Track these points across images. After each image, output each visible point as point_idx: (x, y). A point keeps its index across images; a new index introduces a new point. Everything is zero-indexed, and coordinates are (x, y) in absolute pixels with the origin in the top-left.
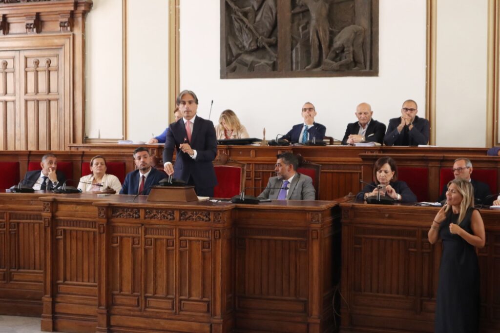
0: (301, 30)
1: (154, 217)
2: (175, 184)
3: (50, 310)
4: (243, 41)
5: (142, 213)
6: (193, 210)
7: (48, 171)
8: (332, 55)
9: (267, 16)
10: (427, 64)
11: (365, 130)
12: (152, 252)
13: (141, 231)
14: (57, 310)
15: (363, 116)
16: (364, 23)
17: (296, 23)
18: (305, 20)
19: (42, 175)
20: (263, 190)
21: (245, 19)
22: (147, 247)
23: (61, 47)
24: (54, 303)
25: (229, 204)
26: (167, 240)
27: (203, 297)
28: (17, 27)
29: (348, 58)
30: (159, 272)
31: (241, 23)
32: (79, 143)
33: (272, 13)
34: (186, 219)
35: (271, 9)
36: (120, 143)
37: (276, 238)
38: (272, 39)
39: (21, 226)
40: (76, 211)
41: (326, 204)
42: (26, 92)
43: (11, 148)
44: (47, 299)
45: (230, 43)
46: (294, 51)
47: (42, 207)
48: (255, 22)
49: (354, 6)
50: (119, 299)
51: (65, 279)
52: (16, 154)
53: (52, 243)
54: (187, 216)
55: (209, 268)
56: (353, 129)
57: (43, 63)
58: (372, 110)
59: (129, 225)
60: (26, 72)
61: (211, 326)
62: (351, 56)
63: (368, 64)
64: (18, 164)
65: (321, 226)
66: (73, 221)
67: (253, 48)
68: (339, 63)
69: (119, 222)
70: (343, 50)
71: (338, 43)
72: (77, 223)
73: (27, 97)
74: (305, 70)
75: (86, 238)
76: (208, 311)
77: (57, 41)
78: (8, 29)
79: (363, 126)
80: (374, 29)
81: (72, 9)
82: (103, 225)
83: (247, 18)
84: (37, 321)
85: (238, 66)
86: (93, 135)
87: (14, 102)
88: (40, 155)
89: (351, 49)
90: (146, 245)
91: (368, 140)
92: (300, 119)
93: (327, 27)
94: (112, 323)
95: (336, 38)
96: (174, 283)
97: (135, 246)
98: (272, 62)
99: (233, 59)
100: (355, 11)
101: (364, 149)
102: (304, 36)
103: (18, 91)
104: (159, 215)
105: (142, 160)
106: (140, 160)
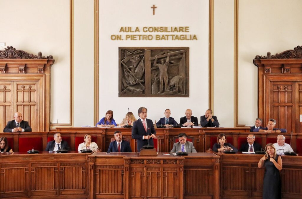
0: (155, 77)
1: (151, 163)
4: (129, 81)
6: (169, 160)
8: (169, 88)
9: (141, 70)
10: (209, 93)
11: (190, 120)
12: (150, 178)
13: (145, 169)
17: (153, 74)
18: (157, 73)
21: (130, 71)
22: (148, 176)
23: (37, 80)
26: (157, 172)
29: (176, 89)
31: (129, 73)
33: (143, 69)
35: (142, 67)
39: (66, 169)
40: (105, 161)
42: (17, 101)
45: (124, 81)
46: (153, 86)
48: (134, 73)
49: (178, 68)
51: (100, 192)
52: (41, 134)
53: (94, 176)
54: (167, 162)
55: (177, 183)
57: (27, 88)
58: (192, 112)
59: (139, 167)
60: (17, 92)
62: (178, 88)
63: (185, 92)
66: (104, 166)
67: (134, 84)
68: (172, 91)
69: (134, 165)
71: (172, 83)
72: (106, 166)
73: (18, 104)
74: (157, 94)
77: (36, 78)
78: (8, 70)
79: (189, 118)
80: (187, 78)
81: (46, 63)
82: (127, 167)
83: (131, 71)
85: (127, 91)
86: (54, 122)
87: (10, 106)
89: (178, 85)
93: (167, 75)
95: (171, 81)
96: (161, 191)
97: (142, 176)
98: (142, 90)
99: (125, 88)
100: (178, 70)
101: (199, 129)
102: (157, 79)
103: (12, 100)
104: (154, 162)
105: (118, 137)
106: (117, 137)
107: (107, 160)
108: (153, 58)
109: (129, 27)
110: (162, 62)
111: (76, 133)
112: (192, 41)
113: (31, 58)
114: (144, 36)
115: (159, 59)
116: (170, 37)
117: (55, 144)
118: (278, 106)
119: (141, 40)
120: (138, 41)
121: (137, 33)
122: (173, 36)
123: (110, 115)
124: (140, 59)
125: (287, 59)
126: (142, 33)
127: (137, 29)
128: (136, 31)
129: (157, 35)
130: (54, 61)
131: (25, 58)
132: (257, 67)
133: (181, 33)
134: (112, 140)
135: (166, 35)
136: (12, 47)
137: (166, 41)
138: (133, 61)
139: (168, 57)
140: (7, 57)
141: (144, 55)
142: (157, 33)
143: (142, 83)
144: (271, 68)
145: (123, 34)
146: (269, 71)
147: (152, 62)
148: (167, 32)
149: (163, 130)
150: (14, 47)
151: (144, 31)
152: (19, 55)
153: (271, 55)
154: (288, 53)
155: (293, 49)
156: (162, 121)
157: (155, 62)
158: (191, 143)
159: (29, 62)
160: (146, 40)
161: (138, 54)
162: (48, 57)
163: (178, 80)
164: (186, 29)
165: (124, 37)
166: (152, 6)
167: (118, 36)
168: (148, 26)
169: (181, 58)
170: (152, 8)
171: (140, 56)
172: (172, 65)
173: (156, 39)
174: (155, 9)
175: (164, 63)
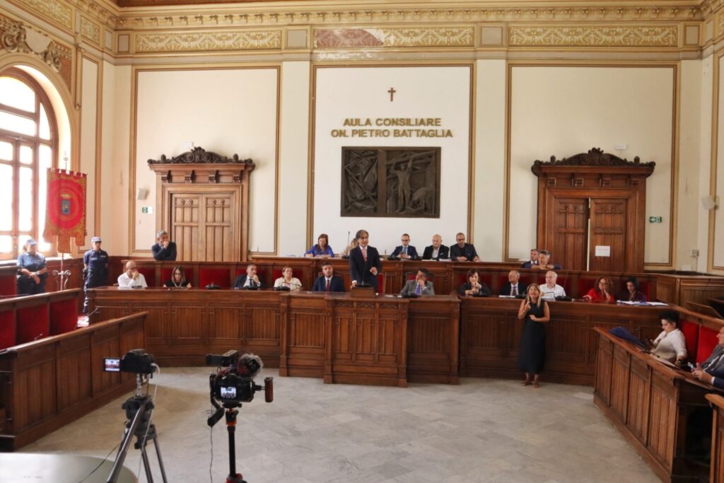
0: (392, 189)
1: (363, 306)
3: (285, 363)
4: (356, 194)
5: (355, 305)
6: (386, 303)
8: (412, 204)
9: (372, 179)
11: (438, 251)
12: (361, 327)
13: (354, 315)
14: (290, 363)
15: (436, 242)
16: (431, 186)
17: (389, 184)
19: (248, 278)
22: (358, 324)
23: (232, 193)
26: (371, 320)
27: (394, 352)
28: (202, 179)
29: (421, 206)
30: (366, 339)
31: (355, 183)
33: (375, 178)
34: (384, 308)
35: (374, 175)
38: (374, 194)
39: (254, 311)
42: (206, 221)
44: (283, 357)
45: (348, 194)
46: (388, 201)
48: (363, 182)
50: (339, 356)
51: (295, 344)
52: (228, 264)
53: (287, 322)
55: (398, 336)
56: (429, 251)
57: (219, 203)
58: (442, 239)
59: (346, 311)
60: (207, 208)
61: (398, 370)
62: (423, 205)
63: (433, 211)
64: (229, 271)
66: (301, 309)
67: (362, 198)
68: (416, 209)
69: (340, 310)
70: (419, 202)
71: (416, 198)
72: (304, 310)
73: (207, 224)
74: (394, 213)
75: (309, 319)
76: (396, 361)
77: (232, 189)
78: (195, 179)
79: (436, 248)
80: (437, 191)
81: (243, 169)
82: (330, 311)
83: (358, 180)
84: (276, 370)
85: (352, 209)
86: (254, 249)
87: (197, 226)
89: (424, 201)
93: (409, 188)
94: (334, 370)
95: (415, 194)
96: (375, 345)
97: (350, 324)
98: (373, 207)
99: (349, 204)
100: (425, 179)
101: (447, 263)
103: (200, 220)
104: (366, 306)
105: (328, 270)
106: (326, 270)
107: (305, 301)
108: (390, 162)
109: (356, 120)
110: (403, 167)
111: (274, 265)
112: (444, 138)
113: (224, 162)
114: (377, 131)
115: (398, 164)
116: (414, 134)
117: (246, 278)
118: (565, 233)
119: (374, 138)
120: (369, 138)
121: (368, 127)
122: (418, 131)
123: (324, 239)
124: (371, 164)
125: (578, 166)
126: (375, 127)
127: (368, 122)
128: (366, 125)
129: (395, 131)
130: (253, 167)
131: (217, 162)
132: (536, 178)
133: (430, 127)
134: (320, 275)
135: (408, 130)
136: (200, 148)
137: (409, 138)
138: (362, 166)
139: (411, 161)
140: (194, 162)
141: (376, 159)
142: (395, 127)
143: (373, 197)
144: (557, 179)
145: (349, 129)
146: (554, 183)
147: (388, 167)
148: (410, 125)
149: (395, 263)
150: (203, 148)
151: (378, 125)
152: (208, 158)
153: (557, 159)
154: (579, 158)
155: (587, 152)
156: (398, 250)
157: (392, 167)
158: (431, 283)
159: (221, 167)
160: (380, 136)
161: (368, 156)
162: (246, 161)
163: (425, 194)
164: (436, 122)
165: (349, 133)
166: (390, 89)
167: (341, 131)
168: (384, 117)
169: (429, 163)
170: (389, 91)
171: (372, 160)
172: (417, 172)
173: (395, 136)
174: (394, 94)
175: (405, 169)
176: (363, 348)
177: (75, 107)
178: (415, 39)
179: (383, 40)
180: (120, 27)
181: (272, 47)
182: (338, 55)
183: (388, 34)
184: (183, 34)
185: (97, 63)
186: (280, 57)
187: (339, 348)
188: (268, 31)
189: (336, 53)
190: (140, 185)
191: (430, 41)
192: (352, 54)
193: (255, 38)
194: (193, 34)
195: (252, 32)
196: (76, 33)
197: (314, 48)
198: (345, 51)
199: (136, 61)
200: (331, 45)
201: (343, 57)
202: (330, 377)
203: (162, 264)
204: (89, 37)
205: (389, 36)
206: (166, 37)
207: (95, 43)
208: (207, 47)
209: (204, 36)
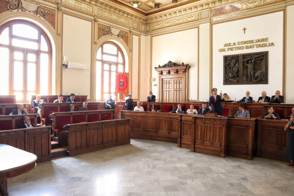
0: (245, 72)
1: (207, 120)
2: (212, 112)
3: (179, 142)
4: (229, 75)
5: (203, 119)
6: (217, 119)
7: (179, 107)
8: (254, 78)
12: (206, 129)
13: (203, 124)
14: (181, 142)
15: (263, 95)
16: (264, 70)
17: (244, 70)
19: (178, 109)
20: (235, 115)
21: (230, 70)
24: (181, 140)
25: (226, 118)
26: (210, 126)
27: (219, 141)
28: (172, 73)
29: (259, 79)
30: (207, 134)
32: (187, 101)
34: (215, 121)
35: (237, 67)
36: (197, 101)
37: (239, 127)
38: (237, 75)
39: (173, 121)
41: (254, 119)
42: (174, 88)
43: (170, 102)
44: (179, 139)
45: (226, 76)
46: (244, 77)
47: (178, 117)
48: (233, 70)
49: (261, 65)
50: (197, 141)
51: (183, 135)
52: (172, 103)
53: (181, 126)
55: (221, 134)
56: (260, 98)
57: (178, 81)
58: (266, 93)
59: (200, 122)
60: (174, 84)
61: (221, 149)
63: (265, 81)
64: (172, 106)
65: (252, 125)
67: (232, 77)
68: (256, 81)
69: (198, 121)
70: (257, 77)
71: (256, 75)
72: (187, 121)
73: (174, 90)
74: (247, 83)
75: (189, 125)
76: (220, 145)
77: (182, 76)
78: (170, 73)
79: (264, 98)
80: (267, 71)
81: (186, 68)
82: (193, 122)
84: (176, 144)
85: (228, 82)
86: (190, 99)
87: (171, 91)
88: (177, 104)
89: (260, 77)
90: (204, 127)
91: (265, 101)
92: (245, 96)
93: (253, 71)
94: (195, 146)
95: (256, 74)
96: (211, 137)
97: (201, 127)
98: (237, 80)
99: (227, 80)
100: (261, 67)
102: (247, 73)
103: (172, 88)
107: (187, 117)
108: (244, 60)
109: (229, 44)
110: (250, 62)
112: (270, 47)
113: (179, 66)
114: (238, 47)
116: (255, 46)
119: (237, 50)
120: (235, 51)
121: (234, 46)
122: (257, 45)
124: (236, 62)
126: (237, 46)
128: (233, 45)
129: (246, 46)
130: (190, 67)
131: (176, 66)
133: (263, 43)
135: (252, 45)
136: (170, 61)
137: (253, 49)
138: (232, 63)
139: (254, 59)
140: (169, 67)
141: (238, 59)
142: (246, 45)
145: (226, 48)
147: (243, 62)
148: (253, 43)
150: (171, 61)
151: (238, 45)
152: (174, 65)
157: (245, 63)
159: (178, 68)
160: (240, 49)
161: (235, 58)
162: (186, 65)
163: (260, 73)
164: (266, 40)
165: (226, 50)
166: (244, 29)
167: (223, 49)
168: (241, 41)
169: (263, 59)
170: (243, 29)
171: (236, 60)
172: (256, 64)
173: (246, 49)
174: (246, 30)
175: (251, 63)
176: (206, 138)
177: (130, 51)
178: (255, 4)
179: (240, 8)
180: (147, 23)
181: (196, 20)
182: (221, 18)
183: (242, 4)
184: (166, 21)
185: (139, 36)
186: (198, 23)
187: (197, 137)
188: (194, 14)
189: (220, 17)
190: (153, 76)
191: (262, 3)
192: (227, 17)
193: (189, 18)
194: (169, 20)
195: (188, 15)
196: (130, 27)
197: (212, 17)
198: (224, 16)
199: (152, 33)
200: (218, 14)
201: (223, 18)
202: (193, 149)
203: (149, 103)
204: (135, 28)
205: (243, 5)
206: (161, 23)
207: (138, 29)
208: (173, 24)
209: (172, 20)
